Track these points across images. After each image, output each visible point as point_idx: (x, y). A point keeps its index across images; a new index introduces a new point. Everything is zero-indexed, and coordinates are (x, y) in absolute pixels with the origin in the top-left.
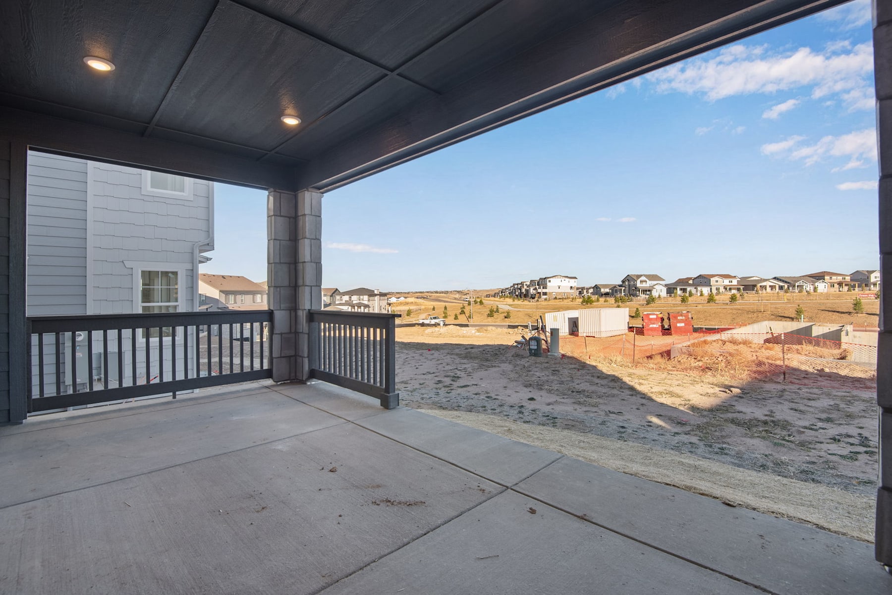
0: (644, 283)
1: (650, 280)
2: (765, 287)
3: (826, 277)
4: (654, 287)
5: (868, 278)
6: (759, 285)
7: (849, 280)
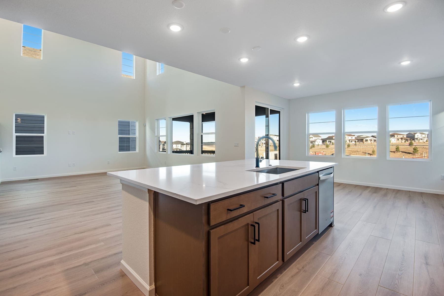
0: (311, 138)
1: (314, 137)
2: (366, 140)
3: (395, 136)
4: (316, 140)
5: (414, 136)
6: (364, 140)
7: (406, 137)
